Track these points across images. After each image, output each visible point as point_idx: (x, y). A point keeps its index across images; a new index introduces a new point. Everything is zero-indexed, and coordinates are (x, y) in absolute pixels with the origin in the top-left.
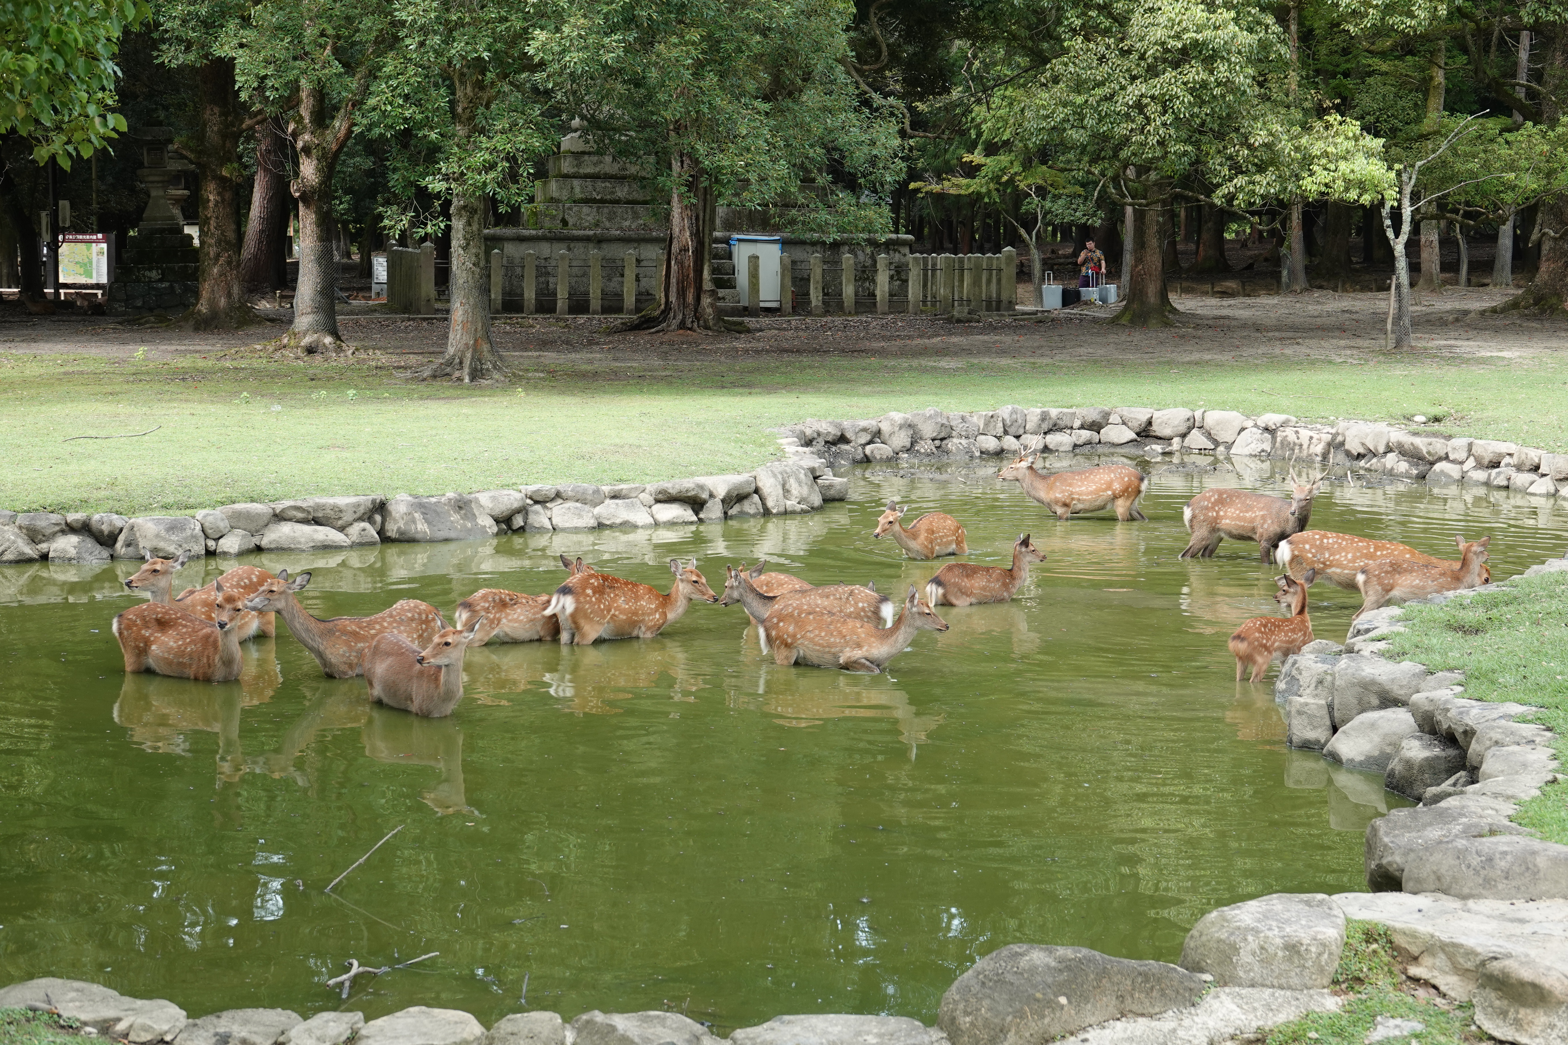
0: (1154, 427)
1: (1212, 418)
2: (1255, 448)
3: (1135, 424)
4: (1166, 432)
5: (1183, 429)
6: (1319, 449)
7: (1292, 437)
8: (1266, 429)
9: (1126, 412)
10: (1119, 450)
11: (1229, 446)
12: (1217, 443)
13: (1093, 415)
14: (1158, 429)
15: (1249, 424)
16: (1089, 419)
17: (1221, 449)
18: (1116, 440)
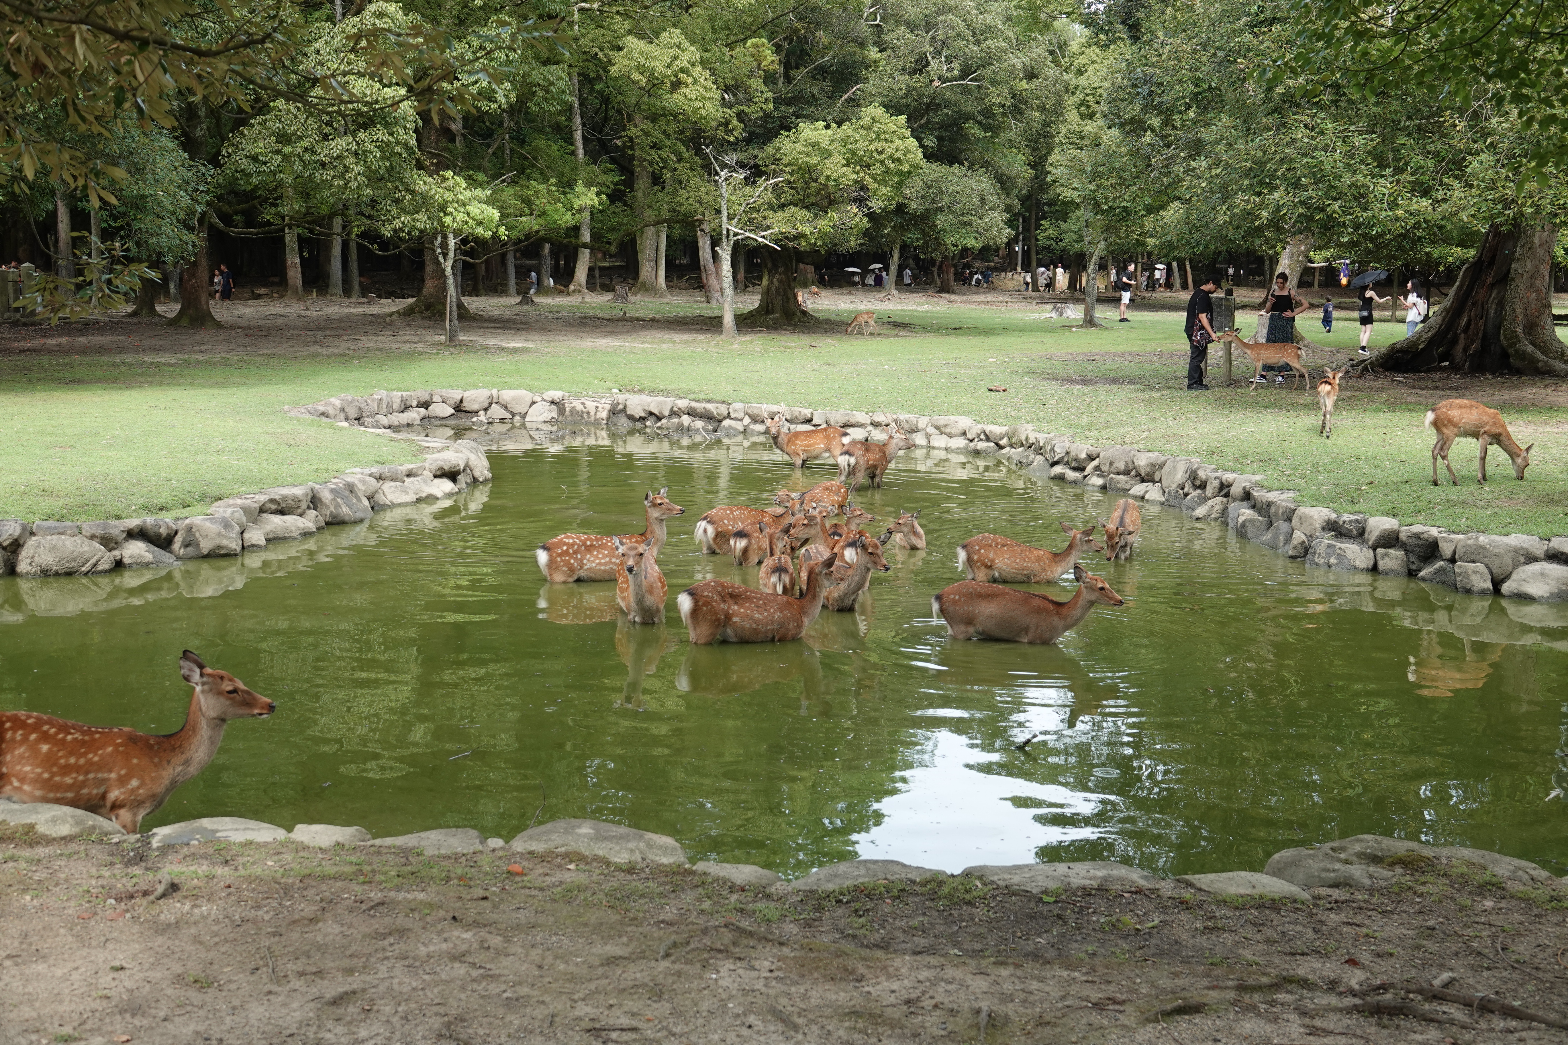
0: (464, 404)
1: (507, 395)
2: (547, 416)
3: (452, 402)
4: (475, 407)
5: (486, 405)
6: (604, 414)
7: (580, 407)
8: (552, 402)
9: (444, 392)
10: (444, 422)
11: (524, 416)
12: (513, 414)
13: (425, 397)
14: (467, 406)
15: (538, 399)
16: (423, 399)
17: (517, 418)
18: (442, 415)
